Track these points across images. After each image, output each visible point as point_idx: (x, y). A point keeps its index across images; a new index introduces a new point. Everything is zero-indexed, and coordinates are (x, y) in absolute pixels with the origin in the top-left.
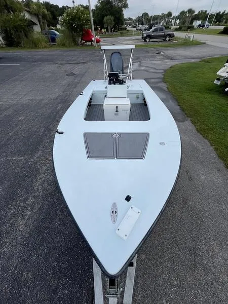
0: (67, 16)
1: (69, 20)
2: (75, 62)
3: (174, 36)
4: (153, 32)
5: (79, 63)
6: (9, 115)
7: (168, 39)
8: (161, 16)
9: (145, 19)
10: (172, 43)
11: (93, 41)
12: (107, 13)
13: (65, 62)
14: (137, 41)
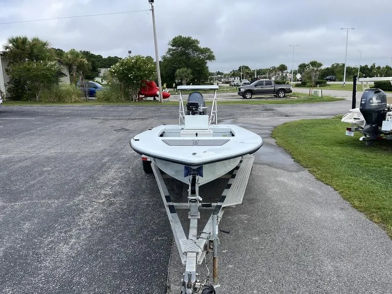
0: (122, 65)
1: (123, 70)
2: (128, 118)
3: (291, 91)
4: (256, 86)
5: (135, 119)
6: (27, 167)
7: (281, 95)
8: (269, 70)
9: (244, 72)
10: (288, 99)
11: (158, 96)
12: (181, 66)
13: (111, 118)
14: (231, 97)
